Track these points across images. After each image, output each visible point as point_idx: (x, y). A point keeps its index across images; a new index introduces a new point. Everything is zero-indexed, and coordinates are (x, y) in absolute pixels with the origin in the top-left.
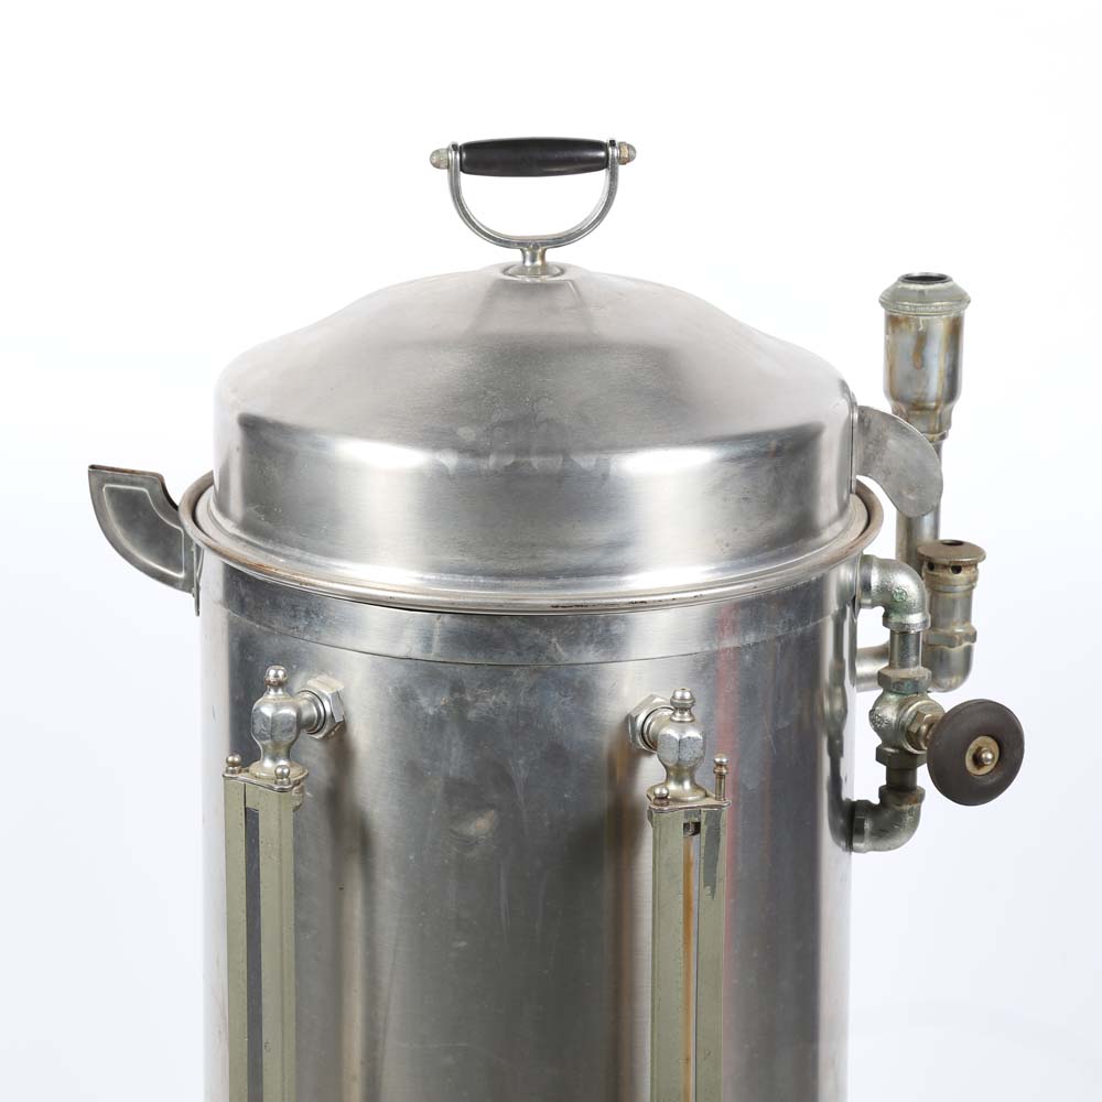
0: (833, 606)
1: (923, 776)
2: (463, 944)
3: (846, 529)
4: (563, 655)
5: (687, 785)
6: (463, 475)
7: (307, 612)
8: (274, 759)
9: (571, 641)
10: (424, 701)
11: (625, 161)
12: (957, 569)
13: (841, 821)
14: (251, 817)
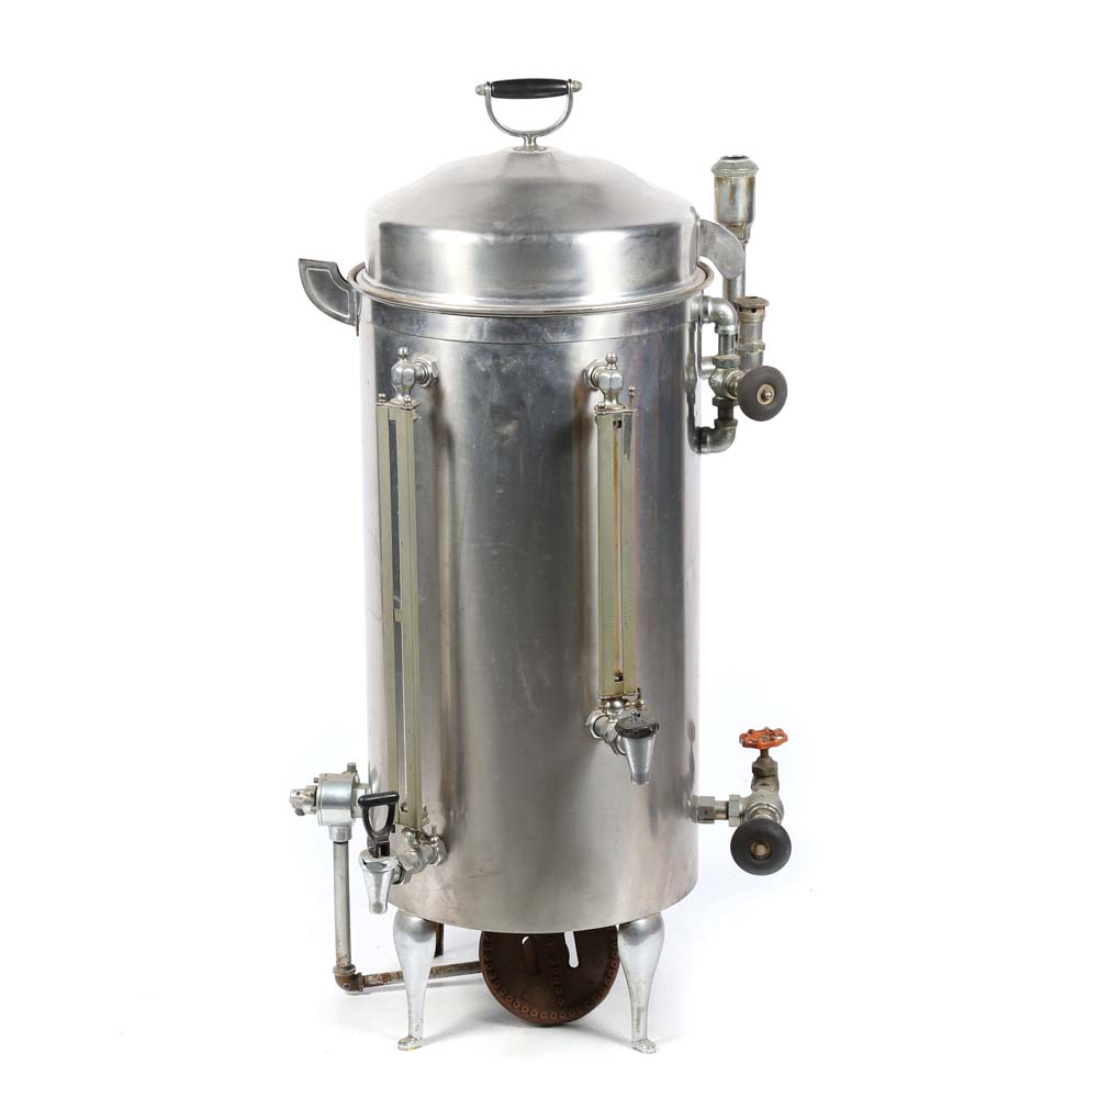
0: (689, 319)
1: (737, 412)
2: (501, 491)
3: (694, 280)
4: (550, 337)
5: (614, 402)
6: (496, 246)
7: (418, 321)
8: (403, 395)
9: (554, 331)
10: (479, 364)
11: (576, 90)
12: (754, 310)
13: (695, 438)
14: (392, 425)
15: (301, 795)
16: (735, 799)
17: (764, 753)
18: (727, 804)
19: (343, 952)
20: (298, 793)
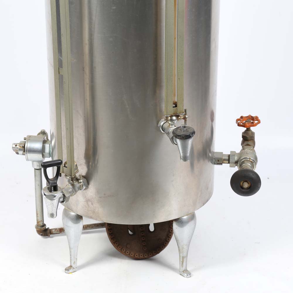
15: (18, 147)
16: (233, 153)
17: (248, 129)
18: (229, 156)
19: (40, 219)
20: (16, 146)
